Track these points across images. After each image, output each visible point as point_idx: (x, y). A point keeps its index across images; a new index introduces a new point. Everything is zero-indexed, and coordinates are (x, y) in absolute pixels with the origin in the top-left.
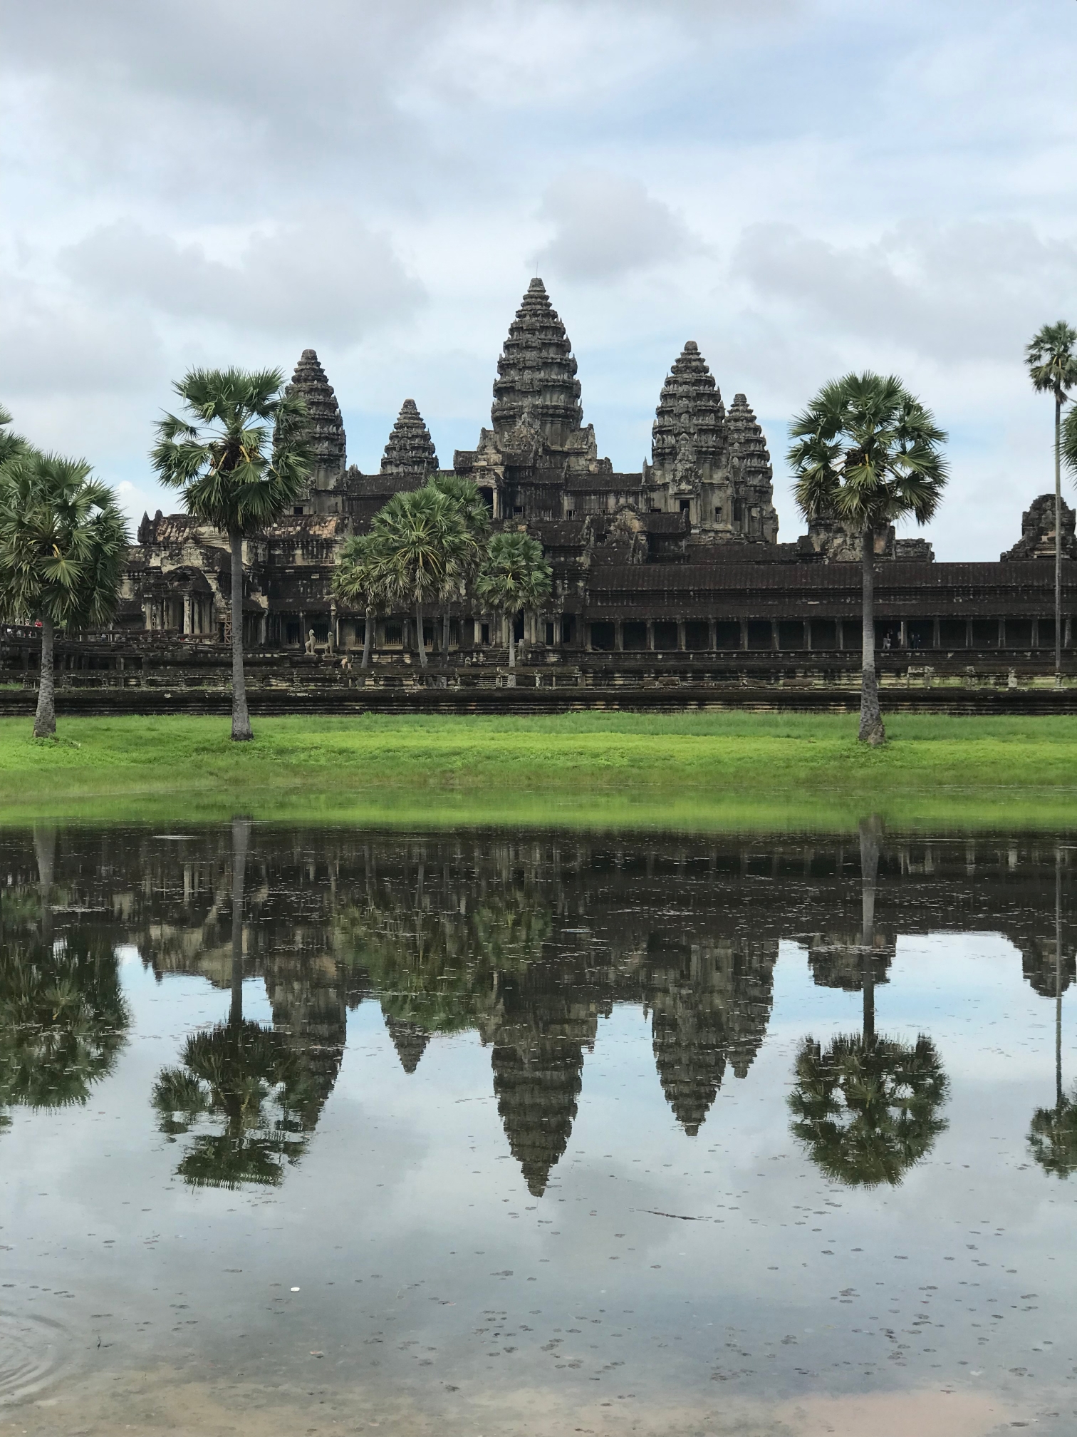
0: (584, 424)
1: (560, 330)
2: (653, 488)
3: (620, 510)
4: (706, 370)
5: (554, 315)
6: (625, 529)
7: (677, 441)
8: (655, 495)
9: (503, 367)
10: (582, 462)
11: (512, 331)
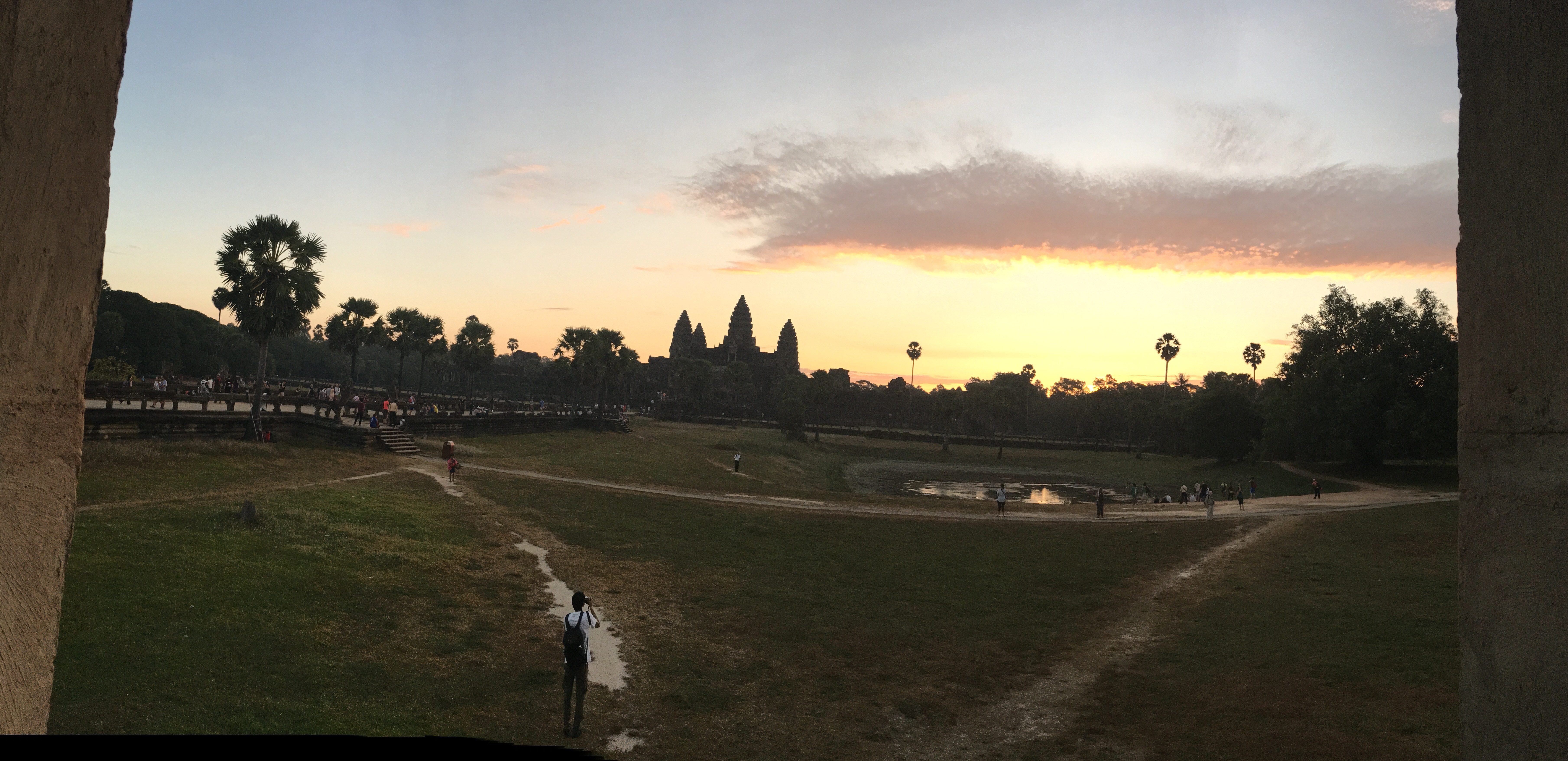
0: (753, 336)
1: (748, 309)
4: (793, 327)
5: (747, 305)
9: (732, 318)
11: (735, 309)
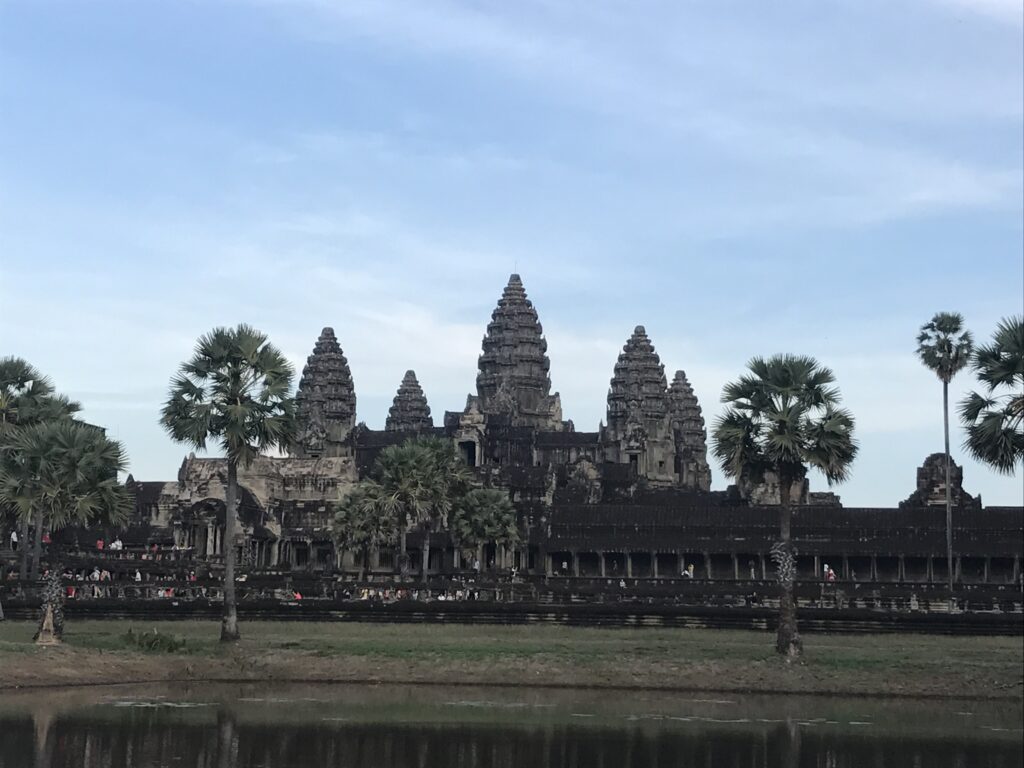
2: (606, 443)
3: (579, 460)
6: (582, 475)
7: (628, 406)
8: (609, 451)
10: (550, 423)
